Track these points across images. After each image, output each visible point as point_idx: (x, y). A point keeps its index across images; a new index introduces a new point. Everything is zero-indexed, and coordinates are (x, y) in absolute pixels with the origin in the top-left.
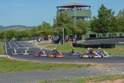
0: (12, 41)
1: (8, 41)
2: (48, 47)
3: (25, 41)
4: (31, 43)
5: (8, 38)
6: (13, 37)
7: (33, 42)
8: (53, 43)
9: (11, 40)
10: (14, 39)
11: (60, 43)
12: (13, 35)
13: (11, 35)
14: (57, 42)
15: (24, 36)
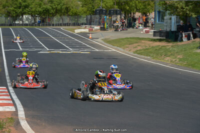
0: (22, 25)
1: (11, 25)
2: (146, 52)
3: (62, 28)
4: (81, 33)
5: (8, 14)
6: (25, 13)
7: (87, 30)
8: (160, 40)
9: (17, 22)
10: (27, 19)
11: (185, 39)
12: (26, 7)
13: (20, 8)
14: (172, 36)
15: (57, 11)
